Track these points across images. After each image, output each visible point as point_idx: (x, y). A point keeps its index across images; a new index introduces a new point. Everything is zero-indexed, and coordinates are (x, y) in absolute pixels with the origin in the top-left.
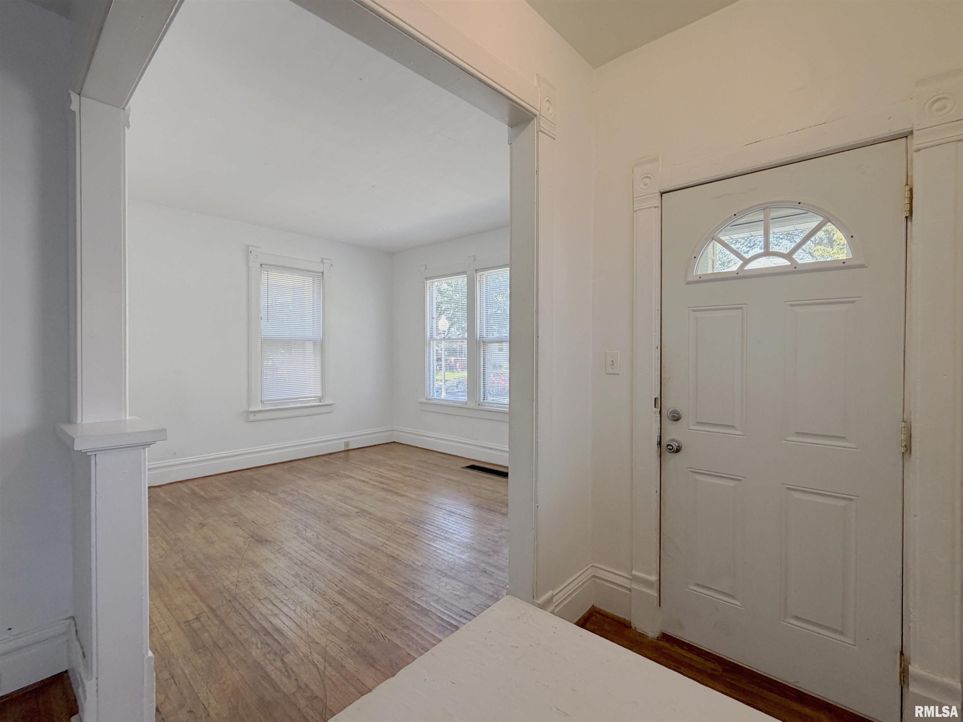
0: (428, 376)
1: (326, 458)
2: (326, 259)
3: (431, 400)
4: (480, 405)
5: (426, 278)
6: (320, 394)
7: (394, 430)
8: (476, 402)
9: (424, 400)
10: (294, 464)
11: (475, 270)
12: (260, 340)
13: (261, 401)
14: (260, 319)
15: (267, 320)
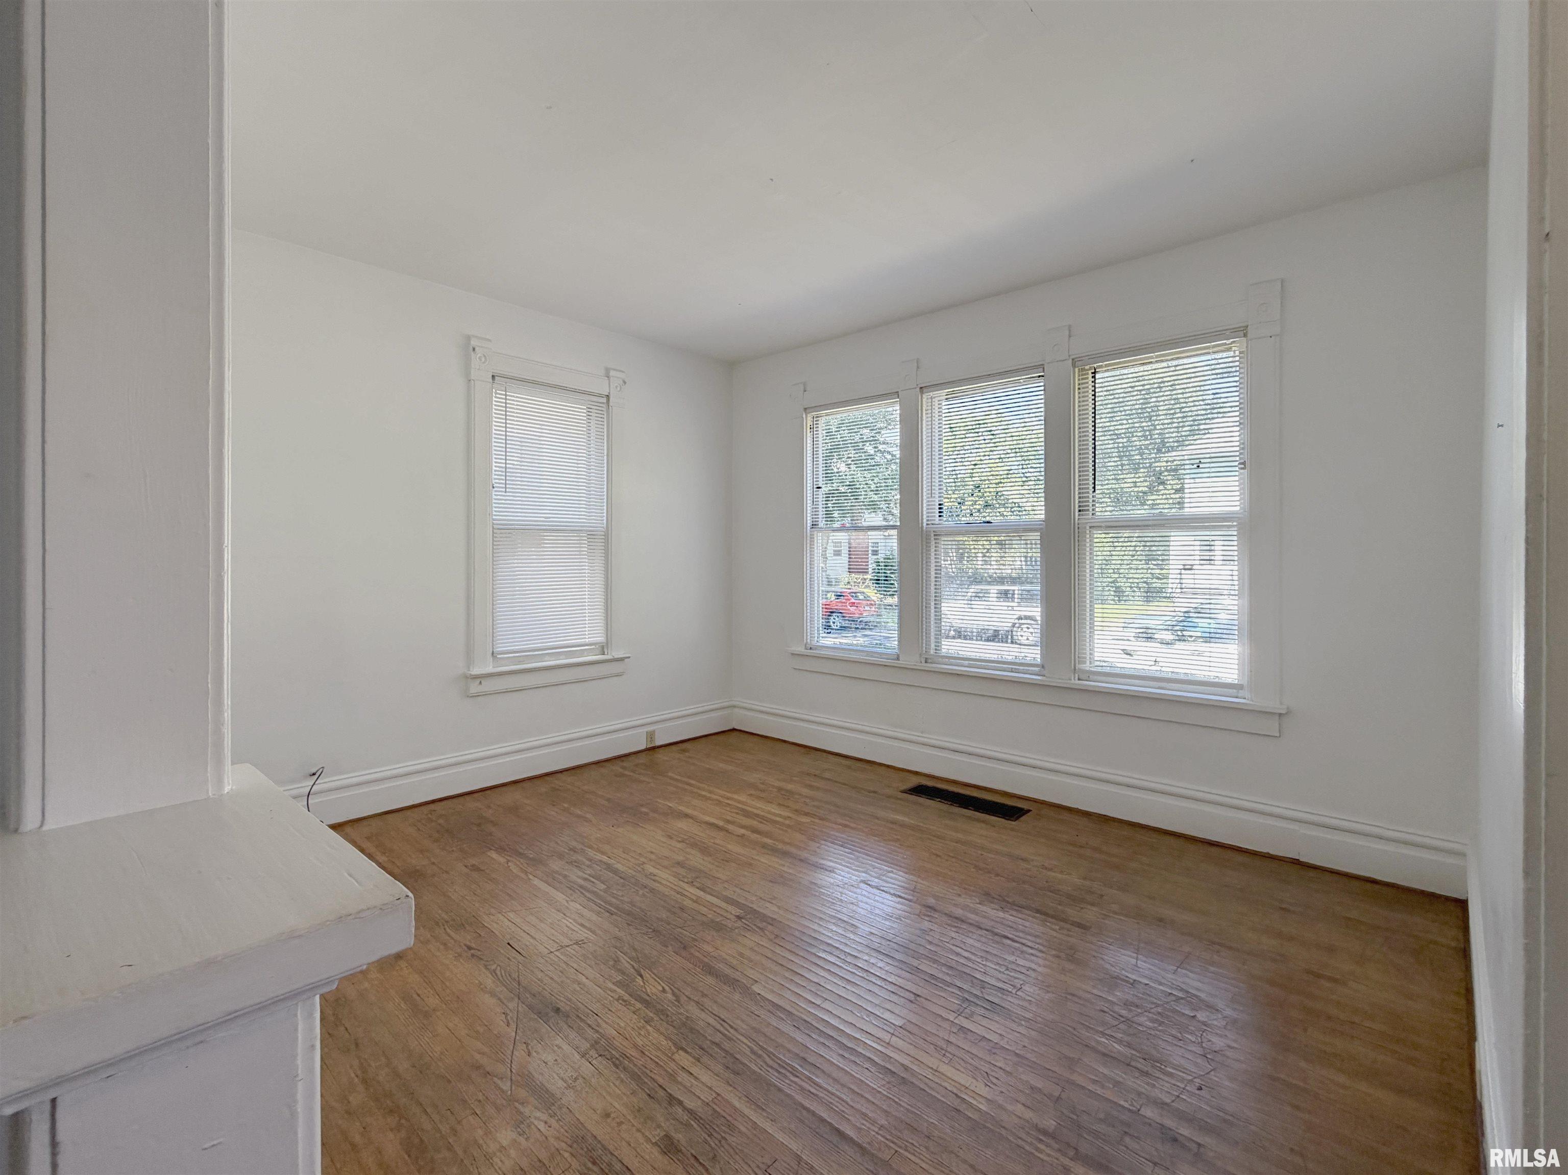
0: (808, 601)
1: (616, 768)
2: (614, 370)
3: (816, 649)
4: (930, 661)
5: (805, 409)
6: (601, 639)
7: (734, 707)
8: (921, 655)
9: (800, 649)
10: (556, 782)
11: (918, 389)
12: (491, 529)
13: (493, 653)
14: (491, 487)
15: (504, 490)
